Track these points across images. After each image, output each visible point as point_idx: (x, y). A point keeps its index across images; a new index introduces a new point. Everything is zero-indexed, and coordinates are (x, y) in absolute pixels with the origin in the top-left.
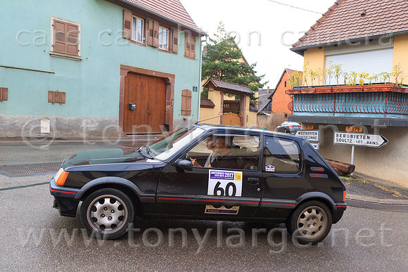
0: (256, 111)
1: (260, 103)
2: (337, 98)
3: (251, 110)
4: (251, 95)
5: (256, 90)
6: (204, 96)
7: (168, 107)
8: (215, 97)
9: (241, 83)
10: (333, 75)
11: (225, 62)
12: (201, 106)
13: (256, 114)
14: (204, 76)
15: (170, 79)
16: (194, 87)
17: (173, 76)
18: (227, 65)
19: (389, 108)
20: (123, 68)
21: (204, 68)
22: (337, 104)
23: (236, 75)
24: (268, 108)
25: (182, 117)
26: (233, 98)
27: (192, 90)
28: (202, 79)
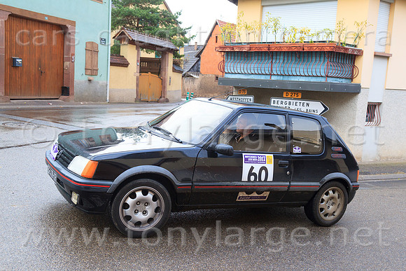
0: (181, 72)
1: (186, 62)
2: (274, 57)
3: (174, 70)
4: (175, 52)
5: (181, 45)
6: (116, 52)
7: (66, 64)
8: (129, 53)
9: (162, 36)
10: (271, 30)
11: (142, 8)
12: (112, 64)
13: (181, 75)
14: (114, 25)
15: (69, 26)
16: (101, 39)
17: (73, 23)
18: (145, 12)
19: (331, 71)
20: (1, 8)
21: (114, 14)
22: (274, 65)
23: (156, 25)
24: (196, 68)
25: (86, 78)
26: (152, 55)
27: (98, 42)
28: (112, 29)
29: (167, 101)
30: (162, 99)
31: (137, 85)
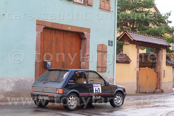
3: (167, 64)
4: (167, 48)
7: (83, 63)
8: (131, 51)
11: (137, 12)
15: (85, 33)
16: (109, 41)
17: (88, 30)
20: (39, 23)
27: (107, 44)
29: (162, 92)
30: (158, 90)
31: (138, 79)
